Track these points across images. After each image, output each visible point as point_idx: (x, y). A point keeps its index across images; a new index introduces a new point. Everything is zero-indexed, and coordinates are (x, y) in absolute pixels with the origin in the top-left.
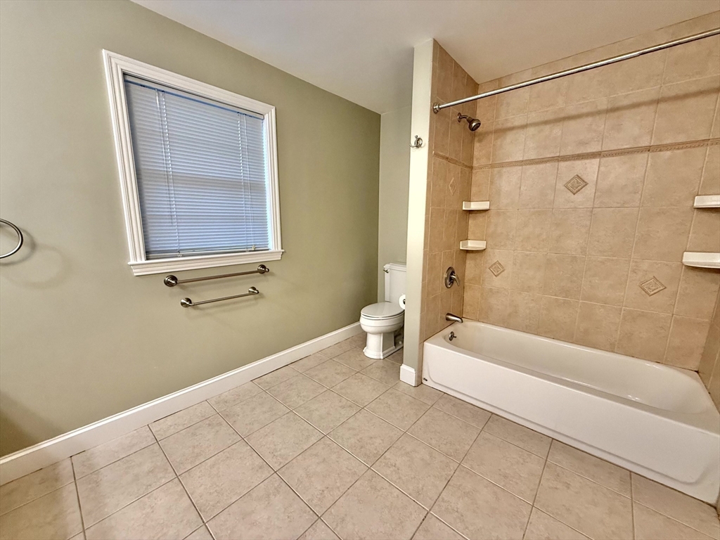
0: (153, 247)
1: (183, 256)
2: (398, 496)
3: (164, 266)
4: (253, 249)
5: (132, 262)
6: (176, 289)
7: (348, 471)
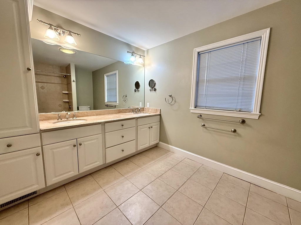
0: (198, 104)
1: (206, 109)
3: (198, 111)
4: (238, 110)
5: (191, 108)
6: (201, 120)
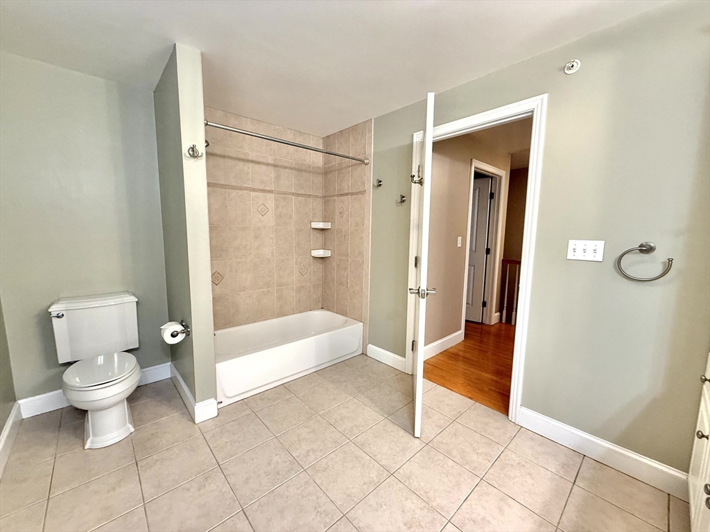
2: (336, 455)
7: (301, 488)
